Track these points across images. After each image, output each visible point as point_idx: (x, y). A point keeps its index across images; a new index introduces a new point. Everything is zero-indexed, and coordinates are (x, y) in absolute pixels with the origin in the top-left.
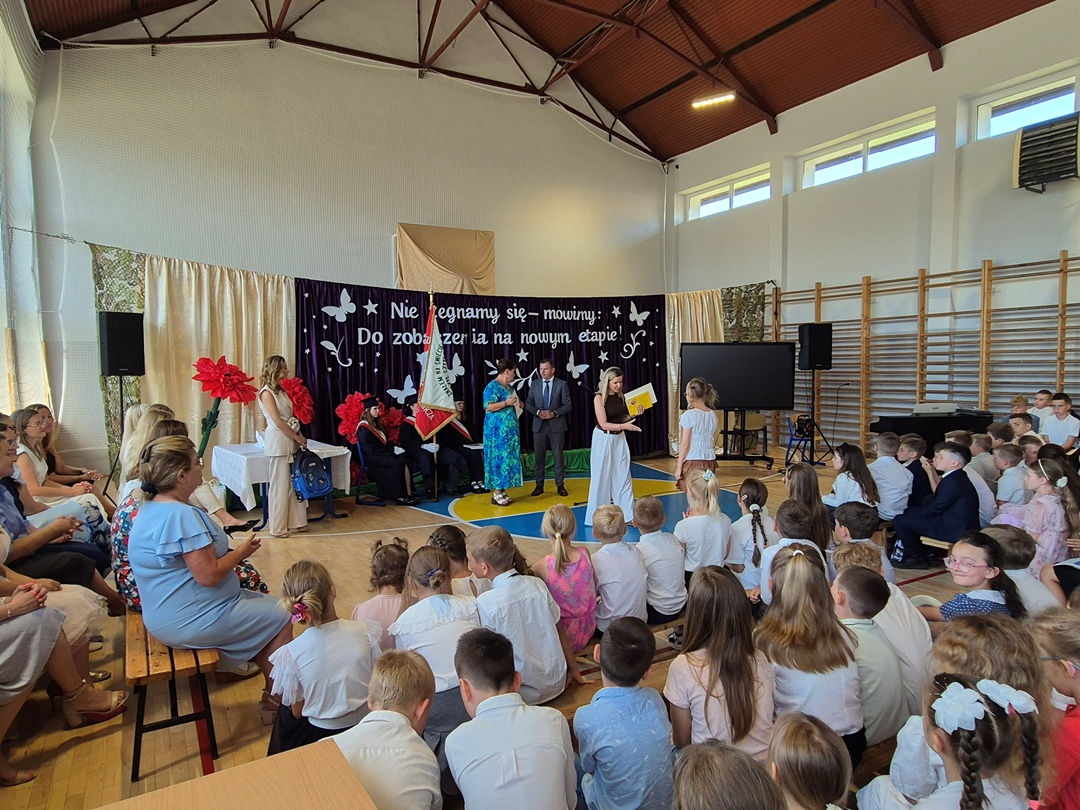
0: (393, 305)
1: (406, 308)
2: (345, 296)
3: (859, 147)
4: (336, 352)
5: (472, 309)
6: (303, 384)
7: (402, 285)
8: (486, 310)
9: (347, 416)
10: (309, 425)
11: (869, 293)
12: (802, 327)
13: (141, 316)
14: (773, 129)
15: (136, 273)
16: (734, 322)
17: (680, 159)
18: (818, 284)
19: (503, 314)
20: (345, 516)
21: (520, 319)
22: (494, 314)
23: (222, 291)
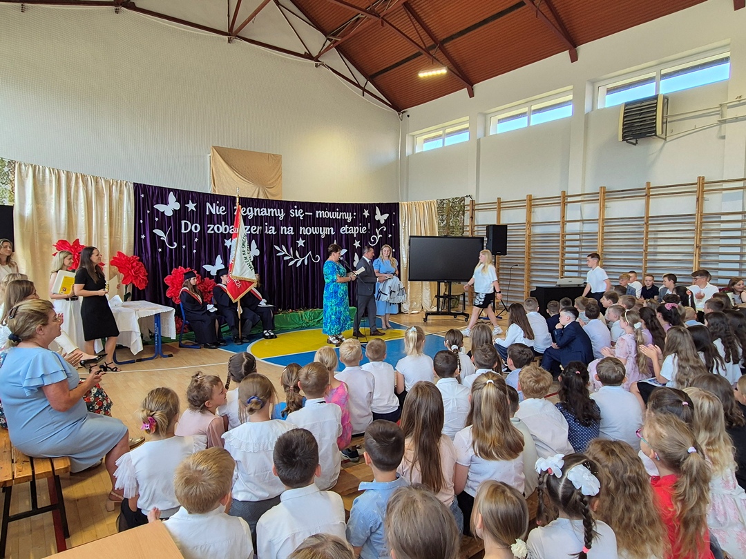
0: (208, 204)
1: (218, 207)
2: (172, 198)
3: (525, 110)
4: (165, 238)
5: (265, 209)
6: (139, 260)
7: (215, 191)
8: (275, 210)
9: (173, 284)
10: (144, 290)
11: (531, 206)
12: (488, 227)
13: (11, 208)
14: (471, 94)
15: (7, 174)
16: (445, 223)
17: (410, 110)
18: (499, 199)
19: (287, 214)
20: (171, 356)
21: (299, 217)
22: (281, 213)
23: (77, 191)
